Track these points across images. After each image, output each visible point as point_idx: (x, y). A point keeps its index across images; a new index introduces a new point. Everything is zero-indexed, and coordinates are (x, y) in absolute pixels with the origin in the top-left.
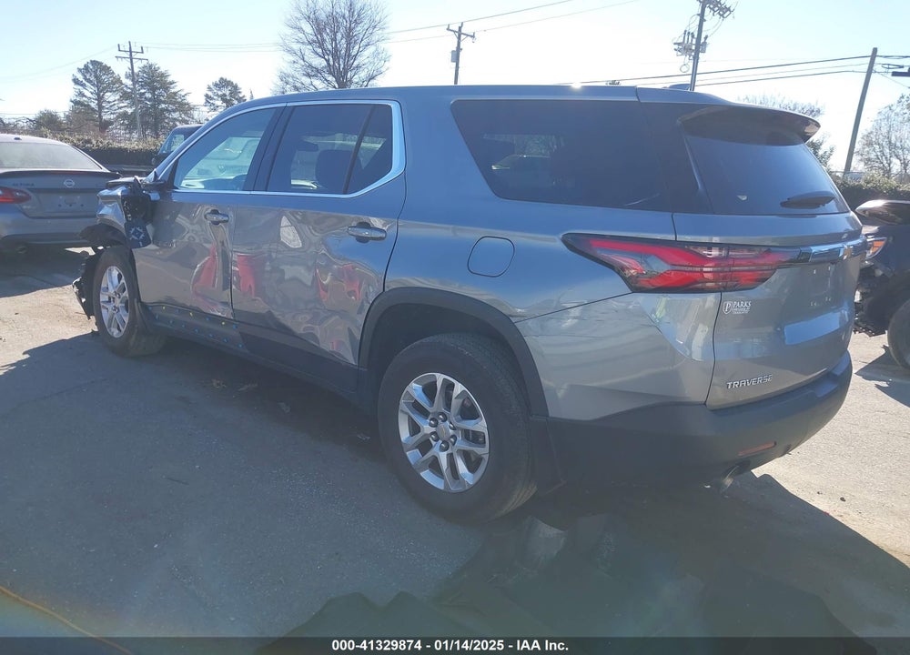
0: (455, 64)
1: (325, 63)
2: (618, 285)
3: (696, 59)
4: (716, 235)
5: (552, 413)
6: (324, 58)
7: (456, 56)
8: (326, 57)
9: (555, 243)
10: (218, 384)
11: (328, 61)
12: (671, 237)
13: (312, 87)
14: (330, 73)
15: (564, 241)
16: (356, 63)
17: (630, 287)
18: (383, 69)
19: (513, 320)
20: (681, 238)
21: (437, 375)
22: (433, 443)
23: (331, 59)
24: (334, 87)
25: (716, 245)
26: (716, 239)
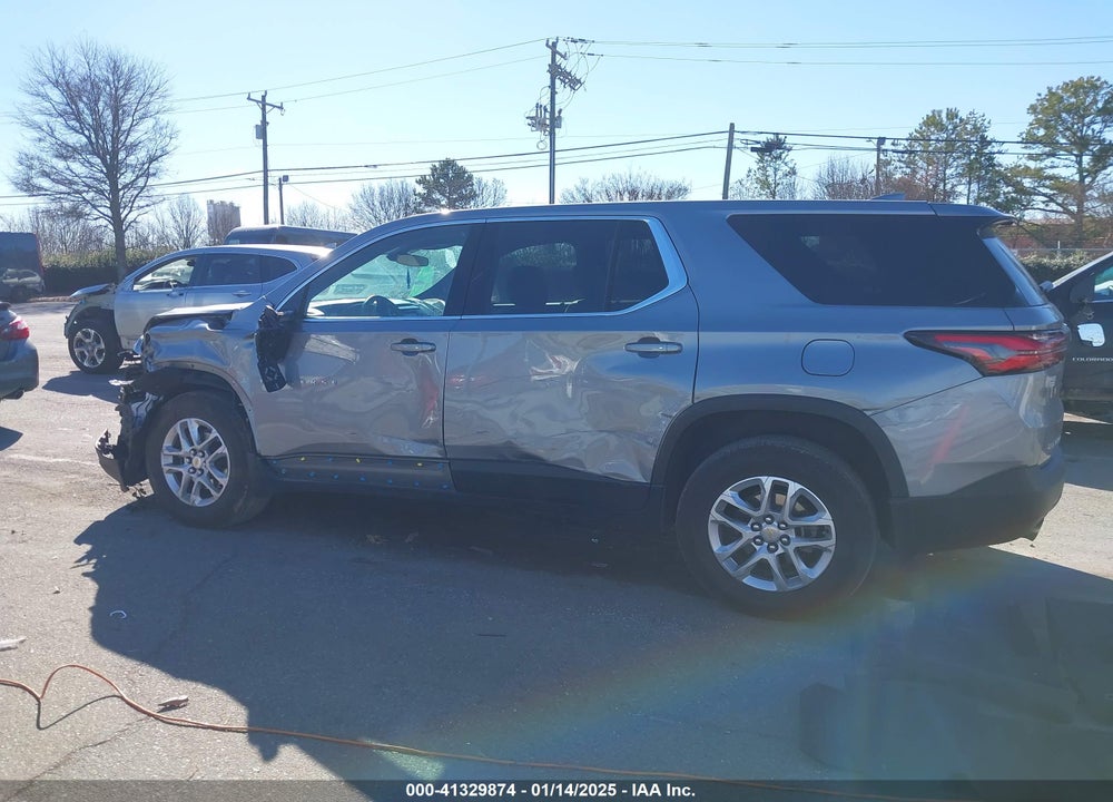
0: (261, 141)
1: (84, 140)
2: (968, 371)
3: (552, 135)
4: (1033, 324)
5: (913, 493)
6: (83, 133)
7: (262, 132)
8: (86, 132)
9: (898, 340)
10: (377, 540)
11: (89, 138)
12: (1009, 328)
13: (69, 172)
14: (94, 153)
15: (907, 336)
16: (130, 140)
17: (981, 373)
18: (168, 149)
19: (868, 413)
20: (1017, 328)
21: (763, 478)
22: (757, 547)
23: (93, 135)
24: (102, 171)
25: (1034, 332)
26: (1034, 328)
